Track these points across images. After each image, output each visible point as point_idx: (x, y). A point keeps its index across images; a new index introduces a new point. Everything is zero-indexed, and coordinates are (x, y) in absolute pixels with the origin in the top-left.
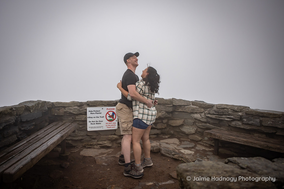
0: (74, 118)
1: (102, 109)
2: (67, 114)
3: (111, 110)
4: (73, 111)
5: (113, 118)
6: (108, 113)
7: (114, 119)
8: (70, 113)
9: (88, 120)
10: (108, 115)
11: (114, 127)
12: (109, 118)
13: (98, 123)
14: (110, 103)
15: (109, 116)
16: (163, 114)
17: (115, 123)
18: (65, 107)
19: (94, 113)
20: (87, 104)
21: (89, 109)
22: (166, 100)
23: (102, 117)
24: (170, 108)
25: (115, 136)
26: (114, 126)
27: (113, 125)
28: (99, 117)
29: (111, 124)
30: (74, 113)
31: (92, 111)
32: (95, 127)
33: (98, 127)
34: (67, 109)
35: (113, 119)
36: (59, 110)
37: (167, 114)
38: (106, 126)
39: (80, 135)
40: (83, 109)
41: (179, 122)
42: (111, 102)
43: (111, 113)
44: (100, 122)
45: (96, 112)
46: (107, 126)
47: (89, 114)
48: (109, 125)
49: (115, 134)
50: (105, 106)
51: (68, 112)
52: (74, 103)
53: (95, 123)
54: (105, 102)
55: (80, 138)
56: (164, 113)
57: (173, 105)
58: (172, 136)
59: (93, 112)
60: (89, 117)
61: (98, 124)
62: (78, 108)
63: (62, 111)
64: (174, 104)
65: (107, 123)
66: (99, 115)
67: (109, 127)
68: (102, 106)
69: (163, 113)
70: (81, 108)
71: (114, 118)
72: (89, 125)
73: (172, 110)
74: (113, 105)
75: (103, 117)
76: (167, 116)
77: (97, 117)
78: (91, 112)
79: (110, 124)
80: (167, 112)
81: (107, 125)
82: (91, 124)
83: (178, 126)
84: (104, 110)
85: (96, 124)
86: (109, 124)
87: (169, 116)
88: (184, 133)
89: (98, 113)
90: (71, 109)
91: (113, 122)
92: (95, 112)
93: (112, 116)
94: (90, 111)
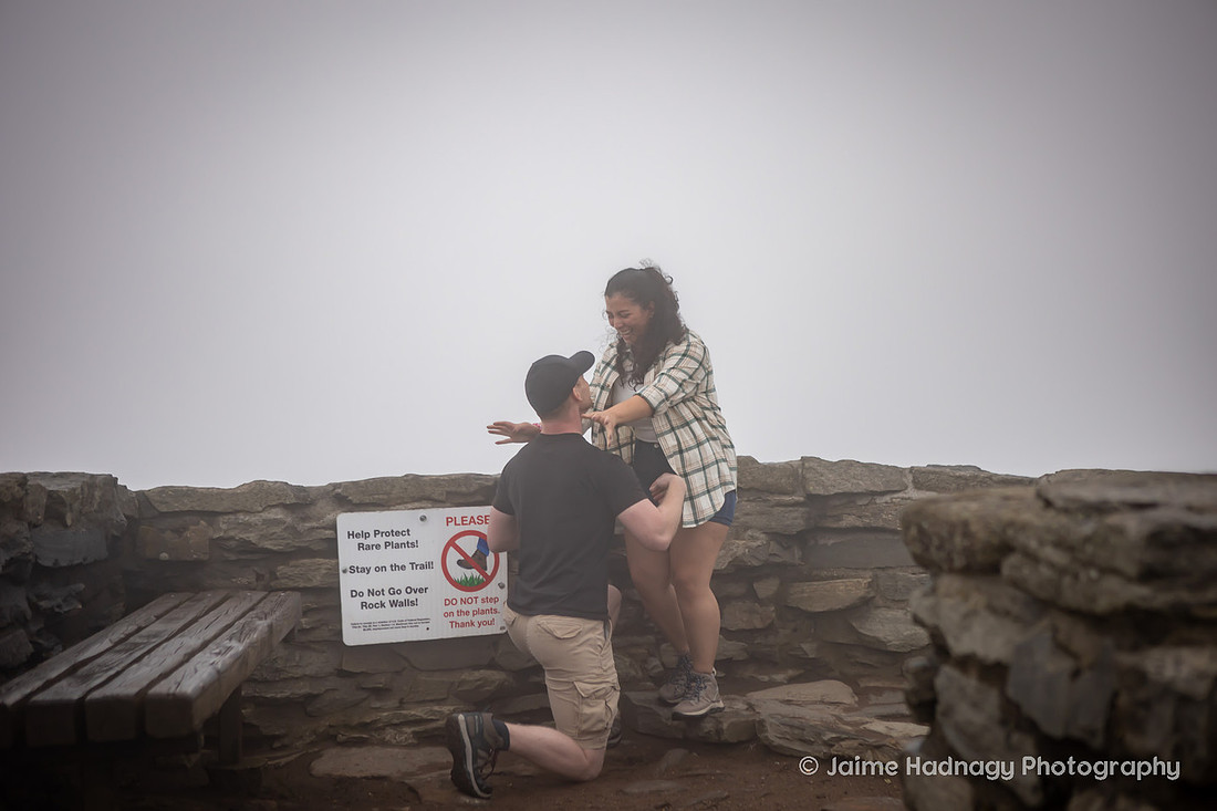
0: (267, 576)
1: (423, 519)
2: (226, 555)
3: (472, 527)
4: (263, 537)
5: (482, 568)
6: (451, 543)
7: (489, 579)
8: (247, 548)
9: (347, 583)
10: (453, 556)
11: (491, 623)
12: (458, 573)
13: (401, 598)
14: (464, 489)
15: (459, 562)
16: (755, 544)
17: (495, 600)
18: (211, 516)
19: (378, 547)
20: (338, 494)
21: (347, 522)
22: (770, 468)
23: (422, 567)
24: (795, 514)
25: (496, 676)
26: (488, 617)
27: (483, 612)
28: (403, 568)
29: (474, 607)
30: (268, 545)
31: (366, 536)
32: (384, 625)
33: (401, 624)
34: (223, 527)
35: (485, 575)
36: (179, 531)
37: (774, 547)
38: (447, 615)
39: (299, 672)
40: (315, 524)
41: (845, 589)
42: (468, 478)
43: (470, 545)
44: (412, 597)
45: (390, 539)
46: (451, 619)
47: (348, 553)
48: (460, 613)
49: (492, 666)
50: (437, 502)
51: (233, 544)
52: (263, 494)
53: (386, 598)
54: (436, 481)
55: (303, 689)
56: (759, 543)
57: (811, 498)
58: (811, 671)
59: (371, 541)
60: (353, 569)
61: (402, 604)
62: (289, 520)
63: (197, 535)
64: (813, 489)
65: (448, 602)
66: (402, 556)
67: (463, 625)
68: (416, 504)
69: (757, 539)
70: (304, 519)
71: (489, 572)
72: (350, 610)
73: (802, 522)
74: (479, 498)
75: (429, 565)
76: (777, 560)
77: (394, 567)
78: (361, 540)
79: (465, 607)
80: (775, 536)
81: (450, 608)
82: (364, 605)
83: (840, 611)
84: (432, 529)
85: (393, 604)
86: (459, 606)
87: (785, 557)
88: (877, 648)
89: (397, 546)
90: (248, 526)
91: (481, 594)
92: (381, 540)
93: (476, 561)
94: (358, 536)
